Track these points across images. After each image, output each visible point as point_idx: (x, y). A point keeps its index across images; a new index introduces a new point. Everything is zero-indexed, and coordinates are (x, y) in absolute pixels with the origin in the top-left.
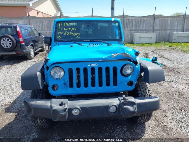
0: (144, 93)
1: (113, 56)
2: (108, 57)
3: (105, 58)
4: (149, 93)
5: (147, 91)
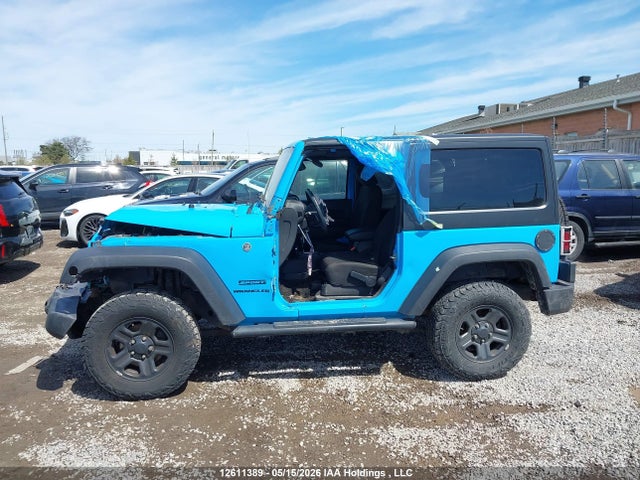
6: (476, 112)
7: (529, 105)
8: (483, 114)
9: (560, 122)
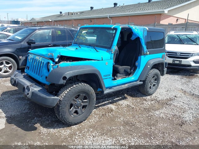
1: (49, 54)
6: (59, 14)
7: (79, 14)
8: (64, 15)
9: (92, 20)
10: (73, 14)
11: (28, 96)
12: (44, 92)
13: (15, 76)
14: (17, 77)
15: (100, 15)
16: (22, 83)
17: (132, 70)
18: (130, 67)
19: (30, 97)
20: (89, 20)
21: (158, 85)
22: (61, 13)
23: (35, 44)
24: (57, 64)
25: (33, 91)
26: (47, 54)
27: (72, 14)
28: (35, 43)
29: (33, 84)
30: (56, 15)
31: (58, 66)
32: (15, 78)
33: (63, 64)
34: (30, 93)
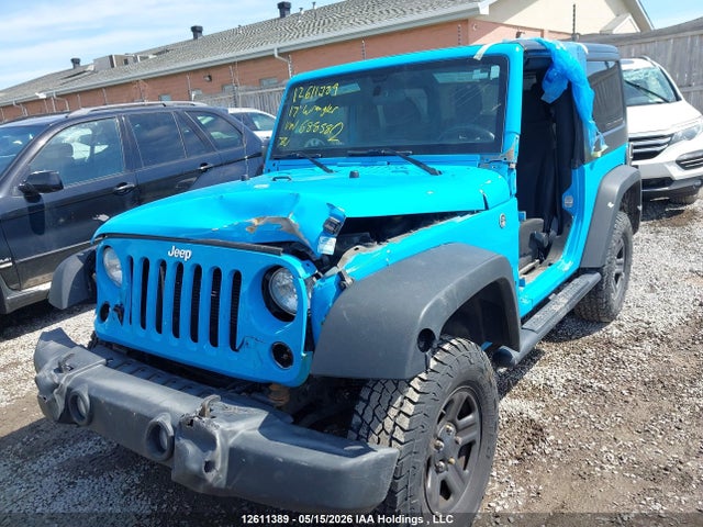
0: (374, 415)
1: (251, 224)
2: (230, 229)
3: (220, 233)
4: (395, 424)
5: (393, 412)
7: (151, 57)
8: (91, 68)
9: (213, 73)
10: (131, 60)
11: (210, 476)
12: (299, 435)
13: (59, 370)
14: (76, 374)
15: (242, 52)
16: (127, 405)
17: (553, 233)
18: (541, 220)
19: (223, 477)
20: (202, 74)
21: (628, 274)
22: (76, 62)
23: (60, 192)
24: (334, 270)
25: (231, 441)
26: (239, 228)
27: (126, 62)
28: (60, 187)
29: (214, 402)
30: (59, 73)
31: (341, 276)
32: (64, 380)
33: (360, 261)
34: (219, 456)
